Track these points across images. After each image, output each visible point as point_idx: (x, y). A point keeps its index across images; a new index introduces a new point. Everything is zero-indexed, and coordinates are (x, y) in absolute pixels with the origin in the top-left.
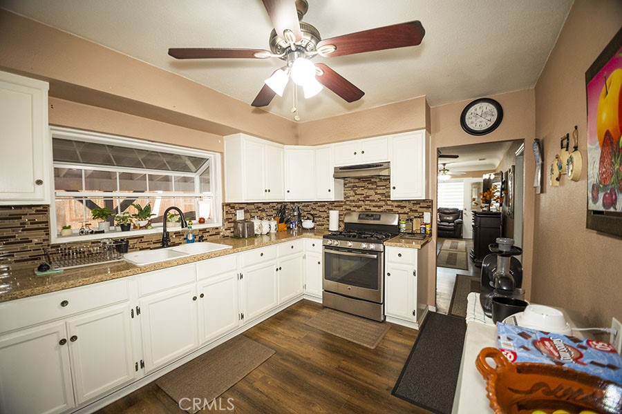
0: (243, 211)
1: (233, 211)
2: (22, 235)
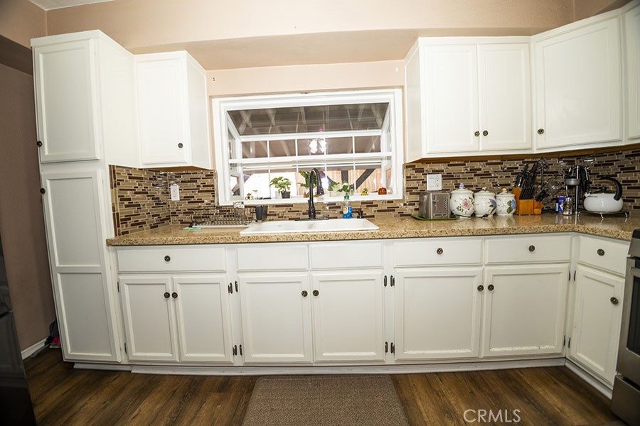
0: (440, 176)
1: (420, 175)
2: (197, 196)
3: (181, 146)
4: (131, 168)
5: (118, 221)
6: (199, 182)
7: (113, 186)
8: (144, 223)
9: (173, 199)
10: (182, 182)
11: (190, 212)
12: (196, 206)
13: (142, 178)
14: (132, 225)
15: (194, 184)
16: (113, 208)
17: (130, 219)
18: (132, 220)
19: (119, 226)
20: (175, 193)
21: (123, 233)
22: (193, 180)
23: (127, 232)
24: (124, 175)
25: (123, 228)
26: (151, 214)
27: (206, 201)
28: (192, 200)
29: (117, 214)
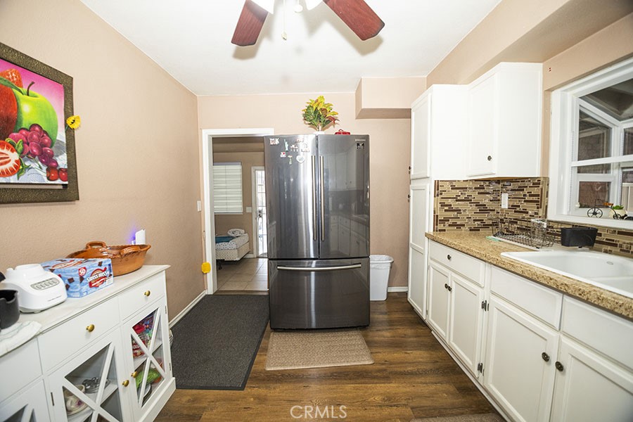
2: (523, 205)
3: (489, 158)
4: (455, 181)
5: (437, 221)
6: (526, 191)
7: (436, 195)
8: (464, 225)
9: (503, 207)
10: (512, 190)
11: (514, 222)
12: (520, 216)
13: (466, 188)
14: (449, 225)
15: (521, 192)
16: (434, 211)
17: (448, 221)
18: (451, 222)
19: (437, 225)
20: (505, 201)
21: (440, 230)
22: (521, 189)
23: (444, 230)
24: (447, 187)
25: (440, 226)
26: (472, 219)
27: (530, 212)
28: (518, 209)
29: (437, 216)
